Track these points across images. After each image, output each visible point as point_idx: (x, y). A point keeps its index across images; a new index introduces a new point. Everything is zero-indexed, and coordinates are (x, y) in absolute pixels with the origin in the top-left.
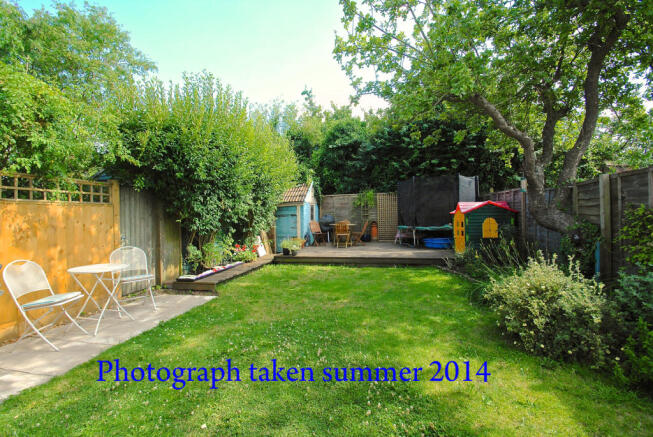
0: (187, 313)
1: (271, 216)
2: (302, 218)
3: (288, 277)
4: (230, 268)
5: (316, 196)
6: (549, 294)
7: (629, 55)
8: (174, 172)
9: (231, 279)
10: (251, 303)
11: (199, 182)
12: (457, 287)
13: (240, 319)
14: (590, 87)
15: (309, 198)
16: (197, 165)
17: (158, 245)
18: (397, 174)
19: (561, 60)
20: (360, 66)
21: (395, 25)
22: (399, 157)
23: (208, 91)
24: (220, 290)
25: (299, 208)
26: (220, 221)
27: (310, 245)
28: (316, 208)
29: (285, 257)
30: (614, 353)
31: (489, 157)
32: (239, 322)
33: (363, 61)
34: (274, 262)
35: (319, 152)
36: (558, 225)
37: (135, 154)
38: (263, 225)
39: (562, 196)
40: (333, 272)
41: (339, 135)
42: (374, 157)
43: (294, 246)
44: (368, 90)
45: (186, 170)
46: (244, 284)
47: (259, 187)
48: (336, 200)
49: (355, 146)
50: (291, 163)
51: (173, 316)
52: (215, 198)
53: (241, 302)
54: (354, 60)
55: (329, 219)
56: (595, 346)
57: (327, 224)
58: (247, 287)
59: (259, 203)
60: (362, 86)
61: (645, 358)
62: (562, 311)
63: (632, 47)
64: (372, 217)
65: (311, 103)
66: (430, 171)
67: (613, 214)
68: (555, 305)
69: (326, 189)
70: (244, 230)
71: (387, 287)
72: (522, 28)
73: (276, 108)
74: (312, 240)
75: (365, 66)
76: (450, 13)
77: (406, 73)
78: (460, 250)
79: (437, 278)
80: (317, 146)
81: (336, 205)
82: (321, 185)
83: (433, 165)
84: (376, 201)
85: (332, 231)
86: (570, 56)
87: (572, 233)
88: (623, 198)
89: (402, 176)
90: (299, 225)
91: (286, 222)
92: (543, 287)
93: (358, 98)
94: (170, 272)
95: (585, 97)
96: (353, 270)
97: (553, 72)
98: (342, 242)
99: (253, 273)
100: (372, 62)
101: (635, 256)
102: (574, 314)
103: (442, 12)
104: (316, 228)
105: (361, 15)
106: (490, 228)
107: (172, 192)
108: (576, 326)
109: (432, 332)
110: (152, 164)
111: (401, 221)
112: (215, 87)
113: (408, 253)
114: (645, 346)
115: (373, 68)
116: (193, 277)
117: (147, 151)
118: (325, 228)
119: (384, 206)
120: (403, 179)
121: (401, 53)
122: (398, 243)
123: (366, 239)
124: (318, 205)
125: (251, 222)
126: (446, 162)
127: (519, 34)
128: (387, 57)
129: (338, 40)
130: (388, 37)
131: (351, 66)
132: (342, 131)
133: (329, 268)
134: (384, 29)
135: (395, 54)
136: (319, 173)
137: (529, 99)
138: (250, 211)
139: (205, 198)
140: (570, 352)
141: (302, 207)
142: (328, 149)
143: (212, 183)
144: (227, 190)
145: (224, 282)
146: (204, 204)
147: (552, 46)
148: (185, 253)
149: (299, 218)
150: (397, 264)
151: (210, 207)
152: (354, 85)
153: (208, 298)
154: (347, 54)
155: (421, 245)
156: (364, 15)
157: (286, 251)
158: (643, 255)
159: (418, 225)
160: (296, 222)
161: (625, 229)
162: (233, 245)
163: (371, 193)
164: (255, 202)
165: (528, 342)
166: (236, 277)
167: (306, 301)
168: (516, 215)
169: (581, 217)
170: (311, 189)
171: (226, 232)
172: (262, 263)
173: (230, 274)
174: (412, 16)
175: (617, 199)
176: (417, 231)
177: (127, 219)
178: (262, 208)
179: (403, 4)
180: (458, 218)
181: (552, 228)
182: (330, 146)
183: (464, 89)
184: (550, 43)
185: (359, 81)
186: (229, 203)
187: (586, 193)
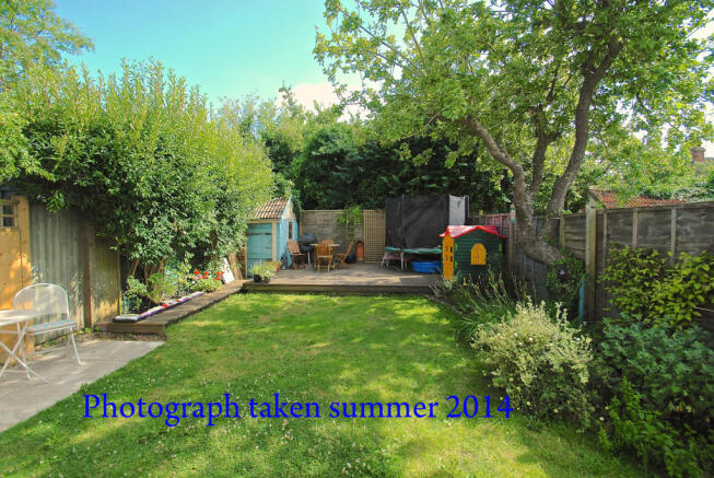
0: (121, 369)
1: (240, 236)
2: (278, 237)
3: (258, 311)
4: (187, 300)
5: (296, 211)
6: (536, 347)
7: (618, 84)
8: (106, 187)
9: (184, 317)
10: (207, 352)
11: (140, 199)
12: (445, 322)
13: (190, 377)
14: (581, 113)
15: (288, 214)
16: (138, 180)
17: (87, 277)
18: (385, 190)
19: (554, 82)
20: (345, 70)
21: (384, 28)
22: (388, 170)
23: (156, 84)
24: (170, 333)
25: (274, 226)
26: (171, 245)
27: (287, 268)
28: (295, 225)
29: (257, 285)
30: (599, 412)
31: (480, 177)
32: (188, 381)
33: (349, 65)
34: (244, 290)
35: (301, 159)
36: (544, 258)
37: (47, 165)
38: (230, 246)
39: (549, 228)
40: (311, 303)
41: (323, 142)
42: (362, 170)
43: (268, 271)
44: (353, 100)
45: (123, 184)
46: (202, 324)
47: (223, 202)
48: (318, 216)
49: (340, 156)
50: (265, 174)
51: (101, 376)
52: (165, 219)
53: (194, 349)
54: (338, 63)
55: (310, 238)
56: (581, 407)
57: (307, 244)
58: (206, 328)
59: (224, 221)
60: (347, 95)
61: (628, 422)
62: (548, 365)
63: (621, 75)
64: (358, 236)
65: (290, 102)
66: (421, 189)
67: (598, 252)
68: (542, 358)
69: (307, 203)
70: (206, 254)
71: (371, 323)
72: (518, 44)
73: (249, 105)
74: (290, 262)
75: (350, 71)
76: (443, 22)
77: (396, 82)
78: (449, 279)
79: (424, 311)
80: (298, 152)
81: (319, 222)
82: (301, 199)
83: (423, 182)
84: (362, 217)
85: (313, 250)
86: (563, 79)
87: (558, 267)
88: (608, 236)
89: (391, 192)
90: (274, 245)
91: (259, 242)
92: (531, 339)
93: (342, 107)
94: (103, 310)
95: (576, 123)
96: (335, 299)
97: (546, 94)
98: (323, 266)
99: (215, 306)
100: (357, 68)
101: (619, 299)
102: (562, 370)
103: (436, 18)
104: (295, 249)
105: (346, 13)
106: (479, 255)
107: (105, 212)
108: (562, 382)
109: (416, 385)
110: (74, 177)
111: (389, 242)
112: (165, 79)
113: (395, 279)
114: (629, 408)
115: (359, 74)
116: (135, 317)
117: (66, 161)
118: (305, 248)
119: (370, 223)
120: (393, 196)
121: (392, 61)
122: (385, 265)
123: (351, 260)
124: (298, 221)
125: (215, 243)
126: (436, 179)
127: (515, 51)
128: (376, 64)
129: (319, 38)
130: (376, 42)
131: (334, 70)
132: (327, 138)
133: (307, 298)
134: (372, 31)
135: (384, 61)
136: (299, 185)
137: (521, 120)
138: (213, 233)
139: (151, 219)
140: (556, 411)
141: (278, 224)
142: (310, 157)
143: (160, 200)
144: (180, 207)
145: (176, 321)
146: (150, 226)
147: (546, 66)
148: (125, 287)
149: (274, 237)
150: (382, 292)
151: (157, 230)
152: (338, 92)
153: (154, 344)
154: (330, 55)
155: (409, 269)
156: (350, 12)
157: (258, 278)
158: (626, 299)
159: (406, 248)
160: (271, 242)
161: (610, 268)
162: (191, 271)
163: (357, 209)
164: (219, 220)
165: (515, 399)
166: (193, 313)
167: (276, 346)
168: (504, 241)
169: (567, 251)
170: (289, 203)
171: (181, 257)
172: (227, 292)
173: (186, 309)
174: (404, 20)
175: (602, 235)
176: (406, 253)
177: (42, 248)
178: (228, 227)
179: (395, 5)
180: (447, 243)
181: (539, 261)
182: (314, 153)
183: (456, 111)
184: (545, 63)
185: (343, 87)
186: (184, 224)
187: (573, 225)
